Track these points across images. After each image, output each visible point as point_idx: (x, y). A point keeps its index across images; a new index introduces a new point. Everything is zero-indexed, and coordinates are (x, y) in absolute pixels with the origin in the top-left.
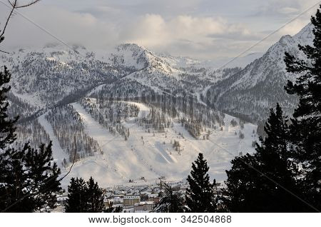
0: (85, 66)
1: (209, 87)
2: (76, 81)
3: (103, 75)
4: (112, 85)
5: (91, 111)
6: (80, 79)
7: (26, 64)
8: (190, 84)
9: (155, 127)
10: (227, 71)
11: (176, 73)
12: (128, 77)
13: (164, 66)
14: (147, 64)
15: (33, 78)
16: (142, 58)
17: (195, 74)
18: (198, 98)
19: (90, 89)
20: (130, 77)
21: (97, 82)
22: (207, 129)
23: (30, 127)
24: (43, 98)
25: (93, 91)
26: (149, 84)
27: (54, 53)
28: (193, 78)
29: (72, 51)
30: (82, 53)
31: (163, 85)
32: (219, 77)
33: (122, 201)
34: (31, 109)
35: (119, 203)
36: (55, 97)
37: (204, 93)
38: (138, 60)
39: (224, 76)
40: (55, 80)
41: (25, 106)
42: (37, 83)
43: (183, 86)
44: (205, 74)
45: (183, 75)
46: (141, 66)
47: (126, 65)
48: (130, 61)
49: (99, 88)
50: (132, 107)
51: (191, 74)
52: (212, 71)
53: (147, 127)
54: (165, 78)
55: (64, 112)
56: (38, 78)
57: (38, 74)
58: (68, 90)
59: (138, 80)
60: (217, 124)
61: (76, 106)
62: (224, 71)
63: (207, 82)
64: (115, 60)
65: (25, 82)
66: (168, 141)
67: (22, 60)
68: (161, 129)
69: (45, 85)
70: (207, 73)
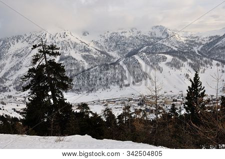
0: (137, 38)
1: (202, 46)
2: (134, 45)
3: (146, 41)
4: (151, 46)
5: (143, 59)
6: (135, 44)
7: (111, 38)
8: (192, 45)
9: (175, 66)
10: (211, 38)
11: (183, 40)
12: (159, 42)
13: (177, 36)
14: (168, 35)
15: (114, 44)
16: (165, 32)
17: (193, 40)
18: (197, 52)
19: (141, 49)
20: (160, 42)
21: (143, 45)
22: (204, 68)
23: (117, 66)
24: (119, 53)
25: (142, 50)
26: (170, 46)
27: (122, 32)
28: (192, 41)
29: (131, 31)
30: (135, 32)
31: (177, 46)
32: (207, 41)
33: (163, 101)
34: (114, 59)
35: (162, 102)
36: (124, 53)
37: (199, 49)
38: (163, 33)
39: (209, 40)
40: (124, 45)
41: (111, 57)
42: (116, 47)
43: (187, 46)
44: (198, 39)
45: (187, 40)
46: (165, 36)
47: (157, 36)
48: (159, 34)
49: (145, 48)
50: (163, 56)
51: (191, 40)
52: (202, 37)
53: (171, 66)
54: (178, 42)
55: (131, 60)
56: (116, 45)
57: (116, 42)
58: (130, 49)
59: (164, 43)
60: (208, 65)
61: (136, 57)
62: (209, 37)
63: (201, 44)
64: (151, 34)
65: (111, 46)
66: (183, 74)
67: (109, 36)
68: (179, 68)
69: (119, 47)
70: (200, 39)
